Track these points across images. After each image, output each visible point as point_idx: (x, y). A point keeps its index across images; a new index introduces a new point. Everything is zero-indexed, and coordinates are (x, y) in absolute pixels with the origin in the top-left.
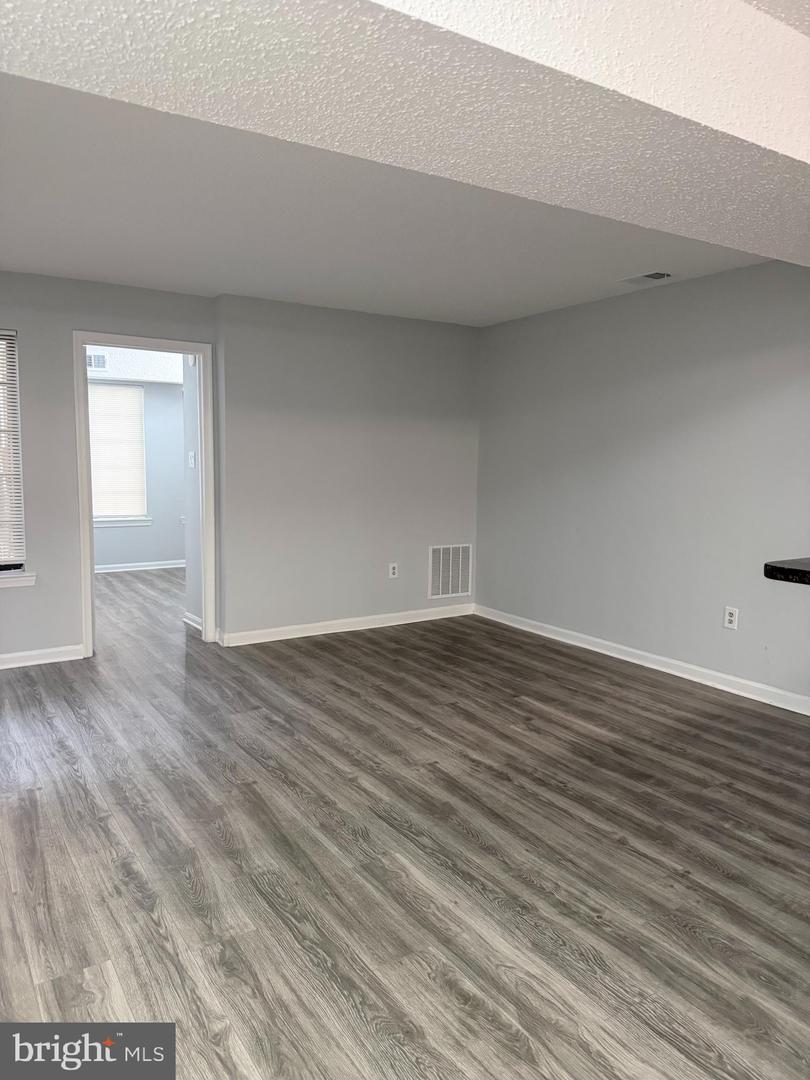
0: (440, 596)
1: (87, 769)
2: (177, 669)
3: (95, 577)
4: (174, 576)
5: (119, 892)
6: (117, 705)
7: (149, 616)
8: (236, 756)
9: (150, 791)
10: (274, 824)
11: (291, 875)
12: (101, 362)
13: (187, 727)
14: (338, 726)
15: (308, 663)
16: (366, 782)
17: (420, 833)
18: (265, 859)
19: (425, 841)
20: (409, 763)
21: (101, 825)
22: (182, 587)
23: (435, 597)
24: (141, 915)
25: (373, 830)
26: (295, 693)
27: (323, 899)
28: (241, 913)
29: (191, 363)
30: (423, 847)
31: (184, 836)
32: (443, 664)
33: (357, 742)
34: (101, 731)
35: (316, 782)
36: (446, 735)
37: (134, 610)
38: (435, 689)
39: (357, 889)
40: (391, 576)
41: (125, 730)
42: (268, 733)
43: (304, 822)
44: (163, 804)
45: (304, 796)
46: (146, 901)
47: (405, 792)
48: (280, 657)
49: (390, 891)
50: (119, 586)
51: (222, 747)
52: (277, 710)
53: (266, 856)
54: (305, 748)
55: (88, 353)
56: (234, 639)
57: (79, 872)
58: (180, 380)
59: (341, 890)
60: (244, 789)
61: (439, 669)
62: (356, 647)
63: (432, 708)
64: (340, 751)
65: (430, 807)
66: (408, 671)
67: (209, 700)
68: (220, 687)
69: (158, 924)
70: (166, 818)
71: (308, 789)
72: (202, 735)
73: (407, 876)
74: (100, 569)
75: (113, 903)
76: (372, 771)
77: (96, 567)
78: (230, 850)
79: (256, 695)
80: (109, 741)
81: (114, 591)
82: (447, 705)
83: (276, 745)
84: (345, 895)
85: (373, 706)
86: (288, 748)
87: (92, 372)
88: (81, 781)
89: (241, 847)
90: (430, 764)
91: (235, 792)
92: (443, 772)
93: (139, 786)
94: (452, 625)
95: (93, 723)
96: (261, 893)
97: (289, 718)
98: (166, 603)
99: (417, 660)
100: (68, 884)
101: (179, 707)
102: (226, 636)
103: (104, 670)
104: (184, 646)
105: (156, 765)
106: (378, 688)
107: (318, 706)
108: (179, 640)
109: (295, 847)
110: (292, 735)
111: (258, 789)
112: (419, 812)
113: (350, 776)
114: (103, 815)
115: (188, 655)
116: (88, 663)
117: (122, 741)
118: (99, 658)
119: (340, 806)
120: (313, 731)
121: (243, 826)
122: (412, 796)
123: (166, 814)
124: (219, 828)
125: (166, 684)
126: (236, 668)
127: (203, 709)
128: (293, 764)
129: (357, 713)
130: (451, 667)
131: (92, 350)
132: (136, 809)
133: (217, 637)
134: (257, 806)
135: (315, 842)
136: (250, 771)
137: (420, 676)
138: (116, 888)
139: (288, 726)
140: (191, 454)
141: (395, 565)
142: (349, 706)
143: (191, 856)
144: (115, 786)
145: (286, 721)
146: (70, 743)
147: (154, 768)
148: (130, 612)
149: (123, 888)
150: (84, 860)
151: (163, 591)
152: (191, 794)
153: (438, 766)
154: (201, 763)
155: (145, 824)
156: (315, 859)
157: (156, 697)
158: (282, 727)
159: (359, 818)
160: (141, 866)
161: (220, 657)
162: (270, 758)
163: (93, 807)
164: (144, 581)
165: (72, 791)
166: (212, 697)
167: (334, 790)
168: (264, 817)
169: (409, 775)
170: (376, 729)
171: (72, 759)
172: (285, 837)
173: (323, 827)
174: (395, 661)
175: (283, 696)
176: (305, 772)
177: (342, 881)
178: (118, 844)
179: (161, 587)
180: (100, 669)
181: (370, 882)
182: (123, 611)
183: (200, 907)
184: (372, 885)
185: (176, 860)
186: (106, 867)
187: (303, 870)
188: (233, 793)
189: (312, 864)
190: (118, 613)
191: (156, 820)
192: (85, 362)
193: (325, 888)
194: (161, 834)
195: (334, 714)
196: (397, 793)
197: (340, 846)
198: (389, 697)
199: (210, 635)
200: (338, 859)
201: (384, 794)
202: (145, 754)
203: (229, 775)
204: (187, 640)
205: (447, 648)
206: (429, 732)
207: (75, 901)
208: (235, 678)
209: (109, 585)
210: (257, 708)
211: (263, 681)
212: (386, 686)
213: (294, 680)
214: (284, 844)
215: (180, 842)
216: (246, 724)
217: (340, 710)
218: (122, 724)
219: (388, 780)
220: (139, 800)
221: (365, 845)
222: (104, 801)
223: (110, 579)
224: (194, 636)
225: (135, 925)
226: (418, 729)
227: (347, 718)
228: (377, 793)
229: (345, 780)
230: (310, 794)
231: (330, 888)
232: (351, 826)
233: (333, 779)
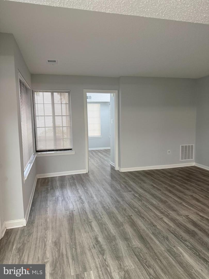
0: (184, 160)
1: (86, 205)
2: (109, 178)
3: (89, 151)
4: (107, 151)
5: (94, 247)
6: (94, 187)
7: (102, 162)
8: (126, 206)
9: (103, 215)
10: (138, 231)
11: (145, 250)
12: (90, 97)
13: (112, 195)
14: (155, 199)
15: (144, 178)
16: (166, 220)
17: (186, 241)
18: (136, 243)
19: (188, 243)
20: (179, 215)
21: (89, 224)
22: (110, 154)
23: (182, 160)
24: (100, 256)
25: (170, 238)
26: (141, 188)
27: (155, 260)
28: (130, 261)
29: (112, 96)
30: (188, 246)
31: (112, 231)
32: (186, 182)
33: (161, 206)
34: (90, 194)
35: (150, 218)
36: (190, 206)
37: (98, 160)
38: (185, 190)
39: (166, 258)
40: (168, 154)
41: (96, 194)
42: (134, 200)
43: (148, 232)
44: (106, 219)
45: (147, 222)
46: (102, 252)
47: (179, 225)
48: (136, 176)
49: (177, 261)
50: (94, 153)
51: (122, 203)
52: (137, 193)
53: (137, 242)
54: (146, 206)
55: (87, 96)
56: (123, 170)
57: (84, 238)
58: (109, 101)
59: (161, 258)
60: (129, 217)
61: (185, 183)
62: (158, 174)
63: (185, 196)
64: (156, 208)
65: (188, 231)
66: (175, 183)
67: (117, 187)
68: (120, 184)
69: (105, 260)
70: (107, 224)
71: (148, 220)
72: (116, 198)
73: (183, 256)
74: (90, 149)
75: (93, 250)
76: (167, 216)
77: (89, 149)
78: (126, 239)
79: (130, 187)
80: (92, 198)
81: (93, 155)
82: (189, 196)
83: (137, 204)
84: (162, 260)
85: (165, 194)
86: (141, 205)
87: (88, 100)
88: (85, 209)
89: (129, 237)
90: (186, 216)
91: (126, 218)
92: (190, 219)
93: (100, 213)
94: (187, 169)
95: (88, 192)
96: (136, 255)
97: (140, 196)
98: (106, 159)
99: (178, 180)
100: (81, 242)
101: (110, 189)
102: (121, 169)
103: (91, 177)
104: (110, 171)
105: (104, 206)
106: (166, 188)
107: (149, 193)
108: (109, 169)
109: (145, 240)
110: (141, 201)
111: (132, 218)
112: (184, 232)
113: (161, 217)
114: (90, 221)
115: (111, 174)
116: (87, 175)
117: (95, 198)
118: (90, 173)
119: (158, 227)
120: (148, 201)
121: (129, 230)
122: (182, 227)
123: (107, 223)
124: (122, 230)
125: (106, 182)
126: (124, 178)
127: (116, 190)
128: (142, 211)
129: (160, 196)
130: (189, 183)
131: (88, 94)
132: (99, 220)
133: (119, 169)
134: (133, 224)
135: (151, 239)
136: (130, 212)
137: (179, 185)
138: (94, 246)
139: (140, 198)
140: (112, 120)
142: (158, 193)
143: (114, 239)
144: (93, 212)
145: (139, 196)
146: (82, 197)
147: (104, 207)
148: (97, 161)
149: (95, 246)
150: (85, 235)
151: (105, 155)
152: (114, 217)
153: (189, 216)
154: (116, 207)
155: (101, 225)
156: (152, 245)
157: (104, 186)
158: (138, 198)
159: (165, 233)
160: (100, 239)
161: (120, 175)
162: (135, 208)
163: (88, 218)
164: (100, 153)
165: (82, 212)
166: (118, 187)
167: (156, 221)
168: (135, 228)
169: (180, 219)
170: (167, 202)
171: (83, 202)
172: (141, 235)
173: (153, 234)
174: (171, 180)
175: (137, 188)
176: (146, 214)
177: (161, 255)
178: (94, 231)
179: (104, 154)
180: (90, 176)
181: (170, 256)
182: (95, 160)
183: (118, 257)
184: (172, 258)
185: (110, 239)
186: (91, 238)
187: (148, 248)
188: (125, 218)
189: (151, 247)
190: (94, 161)
191: (104, 225)
192: (87, 98)
193: (155, 256)
194: (106, 229)
195: (153, 195)
196: (176, 225)
197: (159, 241)
198: (170, 192)
199: (117, 168)
200: (160, 247)
201: (171, 224)
202: (101, 203)
203: (124, 212)
204: (111, 170)
205: (187, 176)
206: (184, 204)
207: (83, 248)
208: (124, 181)
209: (92, 153)
210: (130, 191)
211: (132, 183)
212: (169, 188)
213: (140, 183)
214: (142, 238)
215: (111, 233)
216: (128, 196)
217: (155, 194)
218: (95, 193)
219: (173, 220)
220: (100, 217)
221: (167, 242)
222: (91, 217)
223: (92, 152)
224: (113, 168)
225: (99, 260)
226: (181, 203)
227: (158, 197)
228: (170, 224)
229: (159, 218)
230: (148, 221)
231: (157, 256)
232: (162, 235)
233: (155, 217)
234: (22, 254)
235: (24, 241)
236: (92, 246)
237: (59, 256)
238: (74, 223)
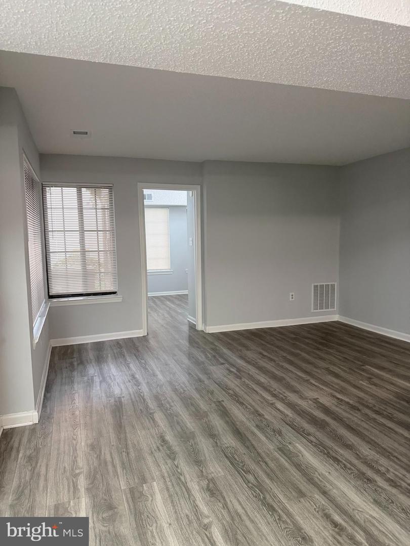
0: (319, 311)
1: (145, 388)
2: (185, 343)
3: (148, 298)
4: (182, 298)
5: (159, 450)
6: (158, 359)
7: (172, 317)
8: (213, 387)
9: (173, 402)
10: (233, 423)
11: (242, 449)
12: (150, 197)
13: (190, 371)
14: (264, 375)
15: (248, 343)
16: (280, 405)
17: (309, 434)
18: (229, 440)
19: (312, 438)
20: (302, 397)
21: (151, 416)
22: (186, 303)
23: (315, 311)
24: (169, 461)
25: (284, 430)
26: (242, 357)
27: (258, 463)
28: (217, 466)
29: (191, 195)
30: (311, 442)
31: (189, 425)
32: (320, 346)
33: (274, 385)
34: (150, 371)
35: (253, 404)
36: (322, 384)
37: (165, 314)
38: (316, 360)
39: (275, 460)
40: (291, 299)
41: (161, 371)
42: (229, 377)
43: (248, 424)
44: (178, 408)
45: (247, 410)
46: (172, 456)
47: (301, 413)
48: (234, 339)
49: (293, 463)
50: (158, 302)
51: (206, 382)
52: (233, 365)
53: (229, 439)
54: (247, 386)
55: (144, 193)
56: (212, 329)
57: (141, 438)
58: (185, 204)
59: (267, 460)
60: (218, 404)
61: (318, 349)
62: (272, 336)
63: (315, 369)
64: (266, 389)
65: (314, 421)
66: (302, 350)
67: (200, 358)
68: (205, 352)
69: (177, 467)
70: (180, 415)
71: (249, 407)
72: (198, 376)
73: (302, 456)
74: (150, 294)
75: (157, 454)
76: (282, 400)
77: (148, 293)
78: (212, 435)
79: (222, 357)
80: (154, 376)
81: (157, 305)
82: (323, 369)
83: (233, 383)
84: (269, 462)
85: (282, 367)
86: (239, 385)
87: (146, 202)
88: (142, 394)
89: (216, 433)
90: (314, 399)
91: (213, 405)
92: (321, 404)
93: (168, 399)
94: (324, 326)
95: (147, 367)
96: (227, 457)
97: (239, 370)
98: (180, 311)
99: (307, 344)
100: (136, 443)
101: (186, 361)
102: (207, 328)
103: (152, 342)
104: (188, 332)
105: (176, 389)
106: (284, 358)
107: (253, 365)
108: (185, 328)
109: (243, 435)
110: (241, 379)
111: (225, 405)
112: (308, 423)
113: (271, 402)
114: (151, 411)
115: (190, 336)
116: (145, 338)
117: (160, 376)
118: (150, 336)
119: (266, 417)
120: (251, 378)
121: (218, 422)
122: (305, 415)
123: (181, 413)
124: (206, 423)
125: (180, 350)
126: (212, 343)
127: (197, 363)
128: (241, 393)
129: (274, 370)
130: (325, 348)
131: (146, 192)
132: (166, 410)
133: (203, 328)
134: (224, 413)
135: (253, 434)
136: (220, 396)
137: (308, 353)
138: (158, 447)
139: (238, 374)
140: (191, 239)
141: (293, 294)
142: (269, 366)
143: (192, 436)
144: (157, 398)
145: (237, 371)
146: (137, 376)
147: (175, 390)
148: (163, 315)
149: (161, 448)
150: (143, 432)
151: (178, 305)
152: (192, 404)
153: (318, 400)
154: (196, 389)
155: (171, 417)
156: (254, 443)
157: (176, 356)
158: (236, 374)
159: (277, 425)
160: (169, 437)
161: (205, 338)
162: (230, 389)
163: (147, 407)
164: (169, 300)
165: (138, 399)
166: (201, 357)
167: (263, 408)
168: (227, 419)
169: (303, 404)
170: (284, 379)
171: (138, 384)
172: (238, 429)
173: (257, 426)
174: (294, 344)
175: (234, 358)
176: (248, 398)
177: (268, 455)
178: (158, 426)
179: (177, 303)
180: (150, 341)
181: (282, 457)
182: (160, 314)
183: (197, 461)
184: (284, 459)
185: (186, 437)
186: (153, 437)
187: (248, 448)
188: (212, 405)
189: (252, 445)
190: (158, 315)
191: (176, 416)
192: (143, 197)
193: (259, 459)
194: (178, 423)
195: (260, 368)
196: (296, 413)
197: (267, 437)
198: (291, 363)
199: (200, 327)
200: (266, 444)
201: (288, 412)
202: (170, 383)
203: (210, 396)
204: (189, 329)
205: (322, 338)
206: (313, 382)
207: (139, 451)
208: (212, 348)
209: (154, 302)
210: (223, 364)
211: (225, 351)
212: (288, 357)
213: (241, 351)
214: (238, 433)
215: (187, 428)
216: (218, 372)
217: (265, 368)
218: (160, 368)
219: (291, 406)
220: (168, 406)
221: (279, 438)
222: (152, 405)
223: (155, 299)
224: (192, 327)
225: (167, 466)
226: (307, 380)
227: (269, 372)
228: (286, 411)
229: (268, 403)
230: (250, 409)
231: (262, 458)
232: (272, 427)
233: (262, 402)
234: (36, 465)
235: (36, 445)
236: (155, 448)
237: (100, 464)
238: (122, 416)
